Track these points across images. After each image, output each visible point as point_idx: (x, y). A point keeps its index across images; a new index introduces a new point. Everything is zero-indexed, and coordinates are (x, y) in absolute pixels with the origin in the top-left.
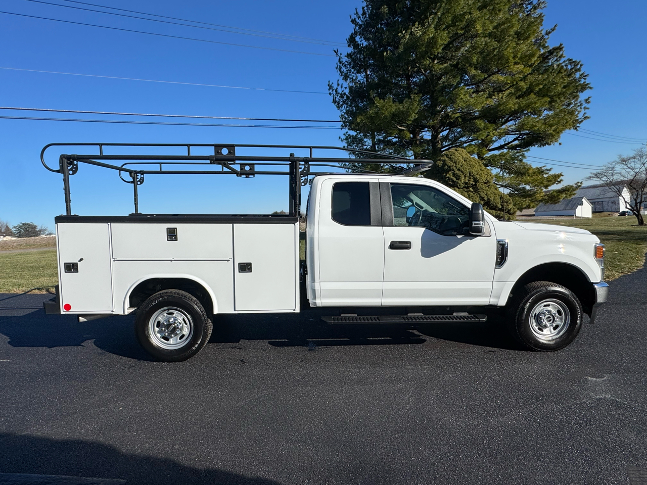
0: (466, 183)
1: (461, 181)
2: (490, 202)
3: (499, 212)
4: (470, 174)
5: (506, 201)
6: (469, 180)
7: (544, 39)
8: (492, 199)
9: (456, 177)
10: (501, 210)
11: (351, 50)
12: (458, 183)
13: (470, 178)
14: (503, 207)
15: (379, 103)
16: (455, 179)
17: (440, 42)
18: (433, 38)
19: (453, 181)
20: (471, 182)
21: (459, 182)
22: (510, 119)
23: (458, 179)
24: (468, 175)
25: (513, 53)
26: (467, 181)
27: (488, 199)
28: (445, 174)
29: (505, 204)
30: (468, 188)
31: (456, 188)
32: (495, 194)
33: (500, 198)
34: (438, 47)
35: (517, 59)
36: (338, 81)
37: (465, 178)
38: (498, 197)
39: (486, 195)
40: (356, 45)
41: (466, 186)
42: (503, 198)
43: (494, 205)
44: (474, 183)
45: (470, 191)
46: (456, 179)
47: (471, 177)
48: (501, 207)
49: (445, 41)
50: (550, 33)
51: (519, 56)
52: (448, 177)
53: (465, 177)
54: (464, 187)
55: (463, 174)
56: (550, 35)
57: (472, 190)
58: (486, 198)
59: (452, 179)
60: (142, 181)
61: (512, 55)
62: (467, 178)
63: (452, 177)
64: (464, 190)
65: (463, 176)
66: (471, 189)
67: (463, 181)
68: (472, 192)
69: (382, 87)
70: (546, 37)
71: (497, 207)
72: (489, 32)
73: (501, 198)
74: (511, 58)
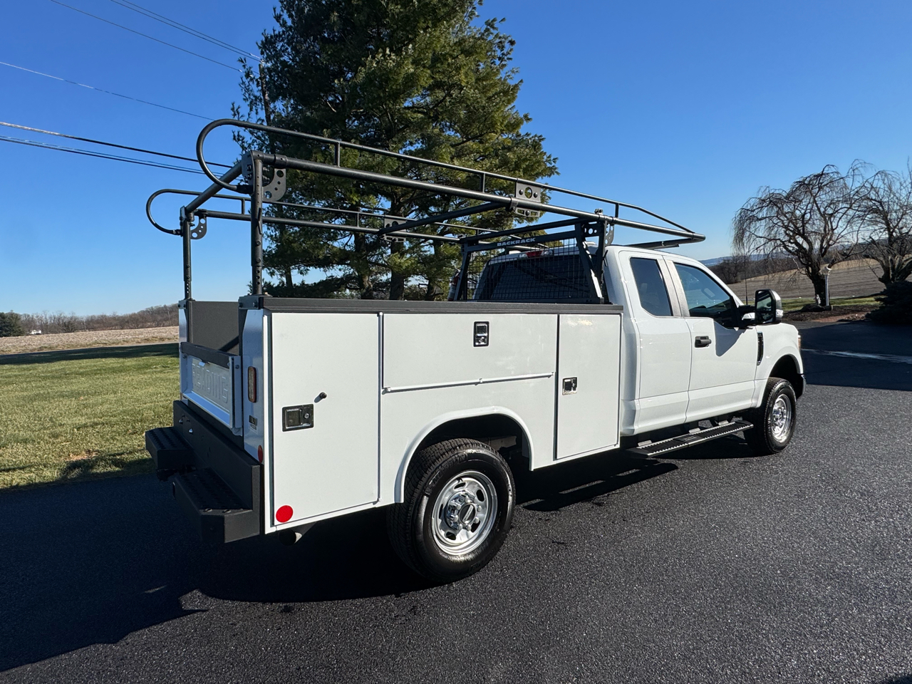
60: (202, 232)
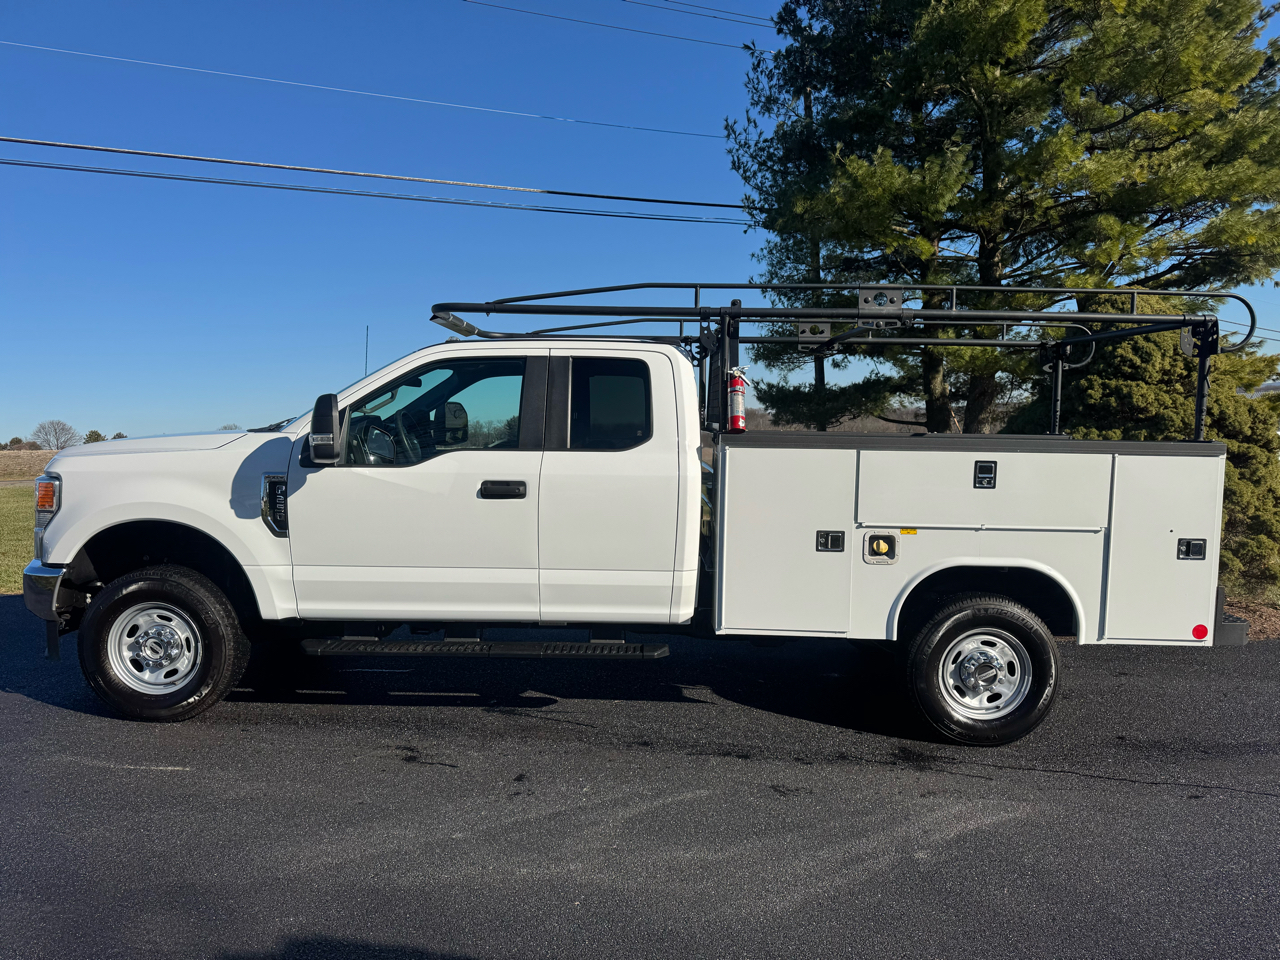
0: (1165, 372)
1: (1153, 365)
2: (1225, 420)
3: (1246, 445)
4: (1175, 350)
5: (1262, 418)
6: (1172, 366)
7: (1255, 30)
8: (1230, 411)
9: (1140, 357)
10: (1248, 439)
11: (786, 42)
12: (1145, 370)
13: (1175, 360)
14: (1254, 433)
15: (858, 166)
16: (1138, 361)
17: (1025, 24)
18: (1009, 14)
19: (1133, 365)
20: (1179, 371)
21: (1150, 368)
22: (1166, 217)
23: (1146, 361)
24: (1171, 353)
25: (1201, 58)
26: (1168, 367)
27: (1222, 412)
28: (1110, 348)
29: (1261, 426)
30: (1168, 383)
31: (1140, 382)
32: (1237, 402)
33: (1249, 411)
34: (1019, 37)
35: (1209, 74)
36: (747, 112)
37: (1163, 360)
38: (1243, 409)
39: (1216, 401)
40: (797, 30)
41: (1166, 378)
42: (1255, 411)
43: (1234, 428)
44: (1185, 373)
45: (1175, 391)
46: (1142, 362)
47: (1178, 357)
48: (1249, 433)
49: (1038, 23)
50: (1269, 15)
51: (1215, 67)
52: (1122, 356)
53: (1163, 355)
54: (1161, 381)
55: (1160, 349)
56: (1269, 20)
57: (1182, 390)
58: (1216, 411)
59: (1131, 360)
61: (1199, 63)
62: (1168, 360)
63: (1131, 356)
64: (1160, 390)
65: (1159, 356)
66: (1178, 386)
67: (1158, 367)
68: (1180, 394)
69: (863, 133)
70: (1260, 24)
71: (1241, 432)
72: (1144, 8)
73: (1251, 410)
74: (1195, 72)
